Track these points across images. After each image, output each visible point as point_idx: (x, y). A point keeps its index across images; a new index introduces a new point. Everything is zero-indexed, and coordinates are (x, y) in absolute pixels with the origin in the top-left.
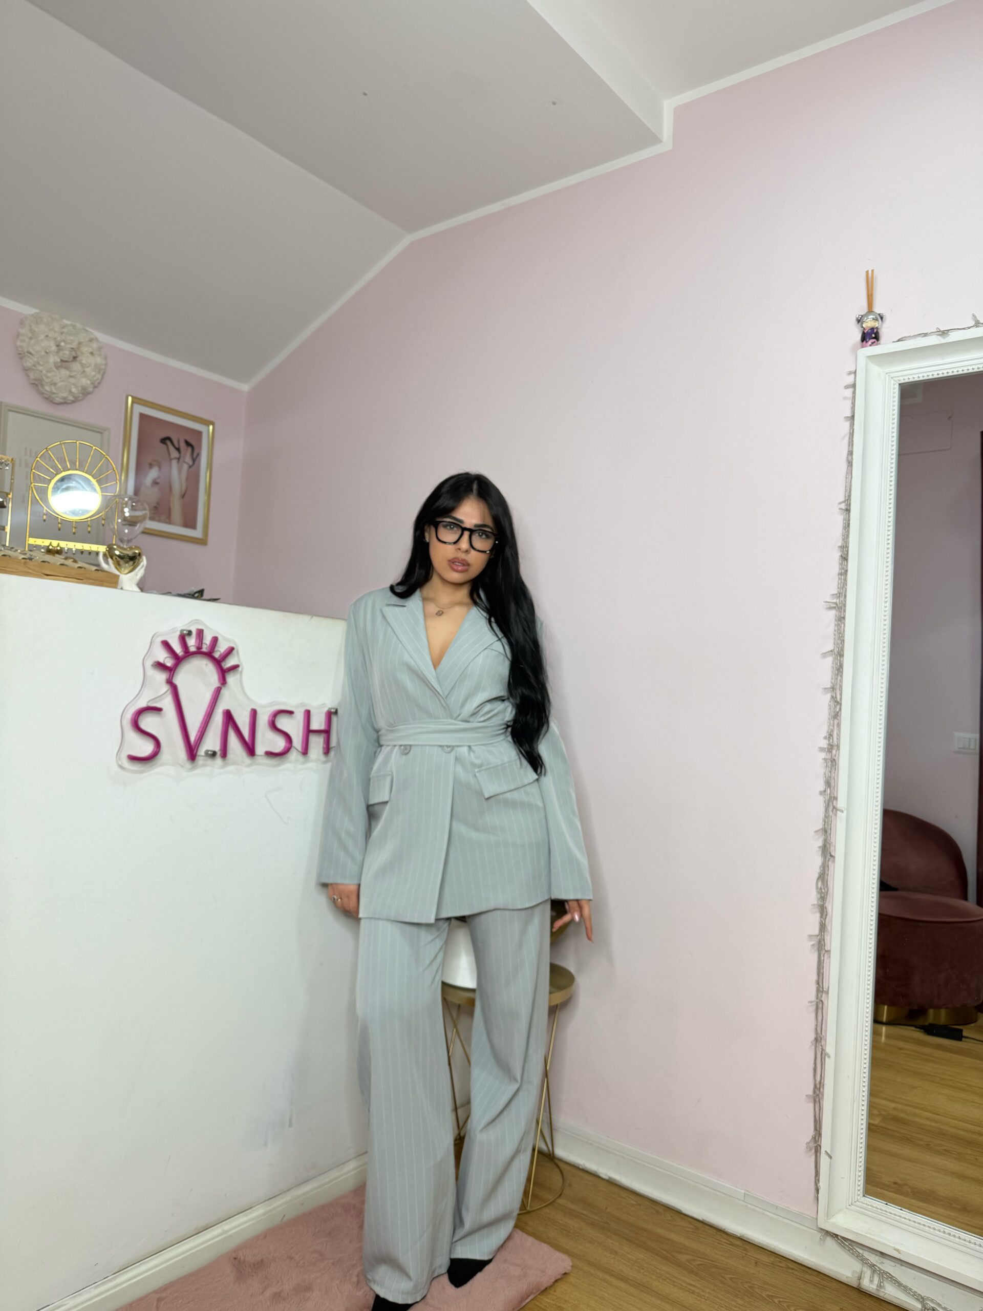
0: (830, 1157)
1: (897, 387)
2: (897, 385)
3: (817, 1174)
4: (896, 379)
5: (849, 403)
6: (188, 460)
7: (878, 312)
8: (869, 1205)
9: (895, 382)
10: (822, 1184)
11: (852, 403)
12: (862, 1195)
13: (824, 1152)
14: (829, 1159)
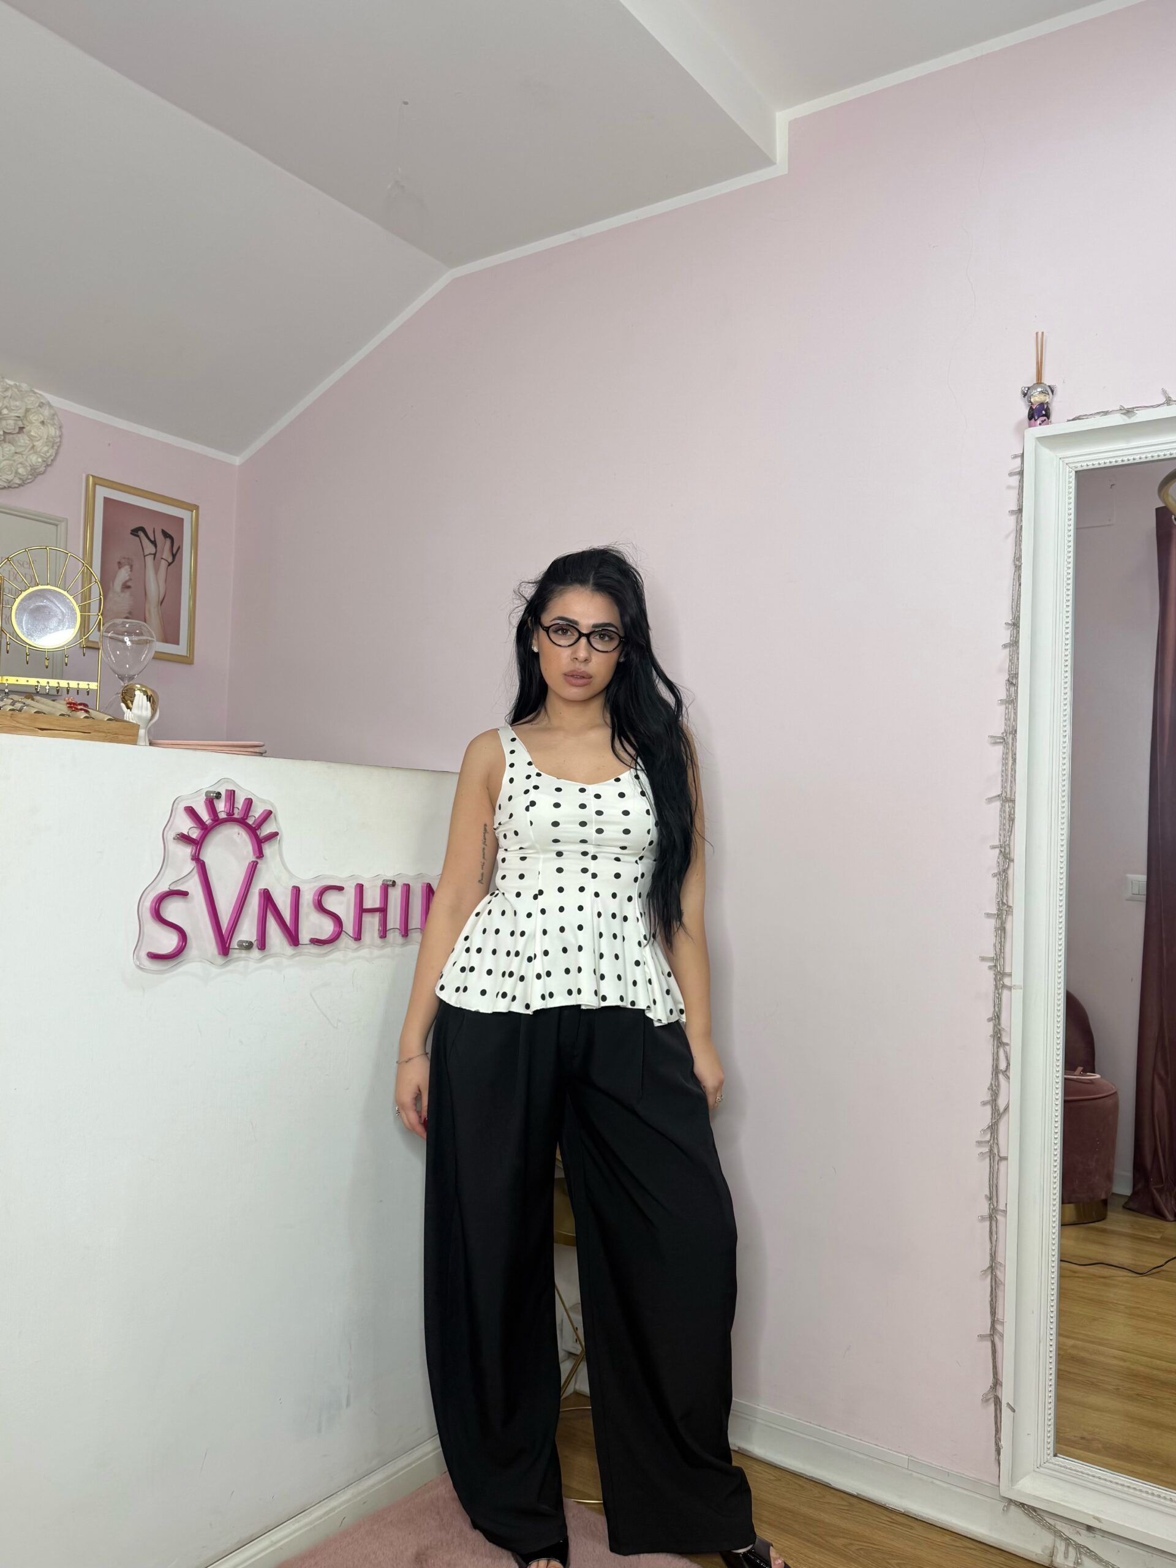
0: (1014, 1411)
1: (1073, 474)
2: (1074, 472)
3: (998, 1430)
4: (1071, 465)
5: (1014, 493)
6: (167, 555)
7: (1049, 384)
8: (1061, 1466)
9: (1071, 470)
10: (1003, 1443)
11: (1019, 494)
12: (1052, 1455)
13: (1006, 1405)
14: (1012, 1413)
